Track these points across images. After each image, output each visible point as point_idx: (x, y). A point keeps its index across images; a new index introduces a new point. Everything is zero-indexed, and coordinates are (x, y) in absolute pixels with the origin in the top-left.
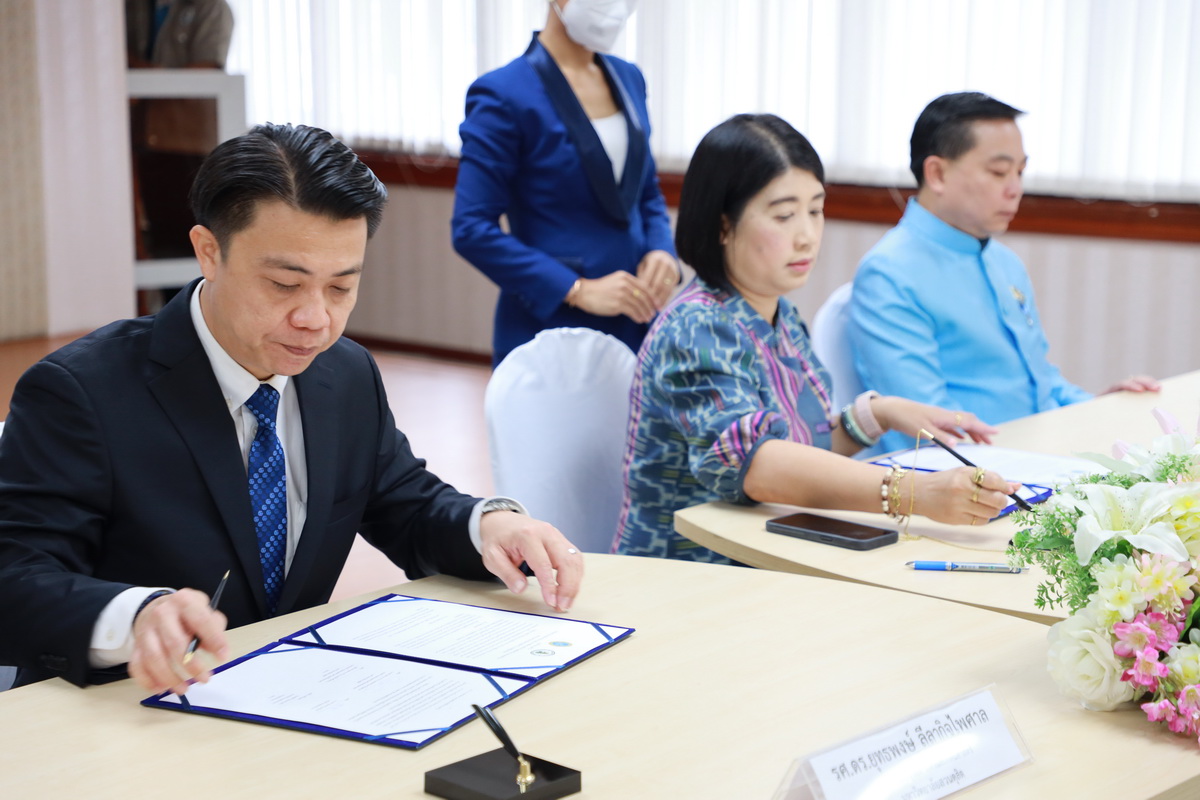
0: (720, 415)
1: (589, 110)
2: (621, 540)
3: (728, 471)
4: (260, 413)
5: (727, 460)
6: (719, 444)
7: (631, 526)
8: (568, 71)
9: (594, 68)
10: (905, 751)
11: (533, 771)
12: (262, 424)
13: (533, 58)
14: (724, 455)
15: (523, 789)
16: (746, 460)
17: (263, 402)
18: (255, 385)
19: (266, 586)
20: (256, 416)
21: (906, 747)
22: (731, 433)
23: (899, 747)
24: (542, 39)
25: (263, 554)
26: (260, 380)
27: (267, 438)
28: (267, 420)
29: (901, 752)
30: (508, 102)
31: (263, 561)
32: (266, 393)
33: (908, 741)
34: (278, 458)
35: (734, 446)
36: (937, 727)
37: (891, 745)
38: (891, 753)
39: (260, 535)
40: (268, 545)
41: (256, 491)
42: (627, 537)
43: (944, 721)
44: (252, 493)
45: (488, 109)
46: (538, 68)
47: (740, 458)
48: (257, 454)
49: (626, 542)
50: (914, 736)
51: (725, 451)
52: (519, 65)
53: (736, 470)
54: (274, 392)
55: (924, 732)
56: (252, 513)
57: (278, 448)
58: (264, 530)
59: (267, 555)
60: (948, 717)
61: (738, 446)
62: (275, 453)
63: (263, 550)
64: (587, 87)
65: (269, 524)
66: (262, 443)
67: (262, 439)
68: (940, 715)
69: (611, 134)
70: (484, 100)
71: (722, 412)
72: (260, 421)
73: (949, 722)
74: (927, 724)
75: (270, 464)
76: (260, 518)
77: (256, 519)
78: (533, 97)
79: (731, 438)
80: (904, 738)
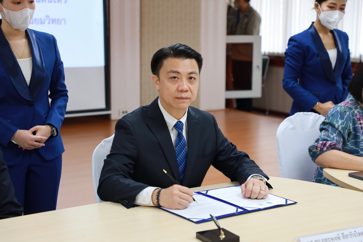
0: (325, 137)
1: (326, 47)
2: (315, 175)
3: (315, 152)
4: (178, 129)
5: (317, 149)
6: (318, 144)
7: (318, 171)
8: (321, 35)
9: (330, 34)
10: (336, 240)
11: (225, 234)
12: (179, 132)
13: (310, 31)
14: (317, 147)
15: (222, 239)
16: (322, 151)
17: (178, 126)
18: (176, 121)
19: (181, 178)
20: (177, 130)
21: (337, 239)
22: (323, 143)
23: (334, 238)
24: (314, 24)
25: (180, 169)
26: (177, 120)
27: (180, 136)
28: (180, 131)
29: (335, 240)
30: (300, 44)
31: (180, 171)
32: (179, 123)
33: (338, 237)
34: (184, 142)
35: (321, 146)
36: (350, 234)
37: (331, 237)
38: (331, 240)
39: (179, 164)
40: (181, 166)
41: (178, 151)
42: (316, 174)
43: (353, 232)
44: (176, 152)
45: (294, 46)
46: (311, 33)
47: (320, 151)
48: (178, 141)
49: (316, 176)
50: (341, 236)
51: (318, 146)
52: (306, 32)
53: (318, 153)
54: (182, 123)
55: (344, 235)
56: (176, 157)
57: (183, 139)
58: (180, 162)
59: (181, 169)
60: (355, 231)
61: (322, 147)
62: (183, 141)
63: (180, 168)
64: (326, 40)
65: (181, 161)
66: (179, 138)
67: (179, 137)
68: (352, 231)
69: (332, 54)
70: (293, 43)
71: (326, 137)
72: (178, 131)
73: (355, 233)
74: (346, 232)
75: (182, 144)
76: (179, 159)
77: (178, 159)
78: (309, 42)
79: (322, 144)
80: (336, 235)
